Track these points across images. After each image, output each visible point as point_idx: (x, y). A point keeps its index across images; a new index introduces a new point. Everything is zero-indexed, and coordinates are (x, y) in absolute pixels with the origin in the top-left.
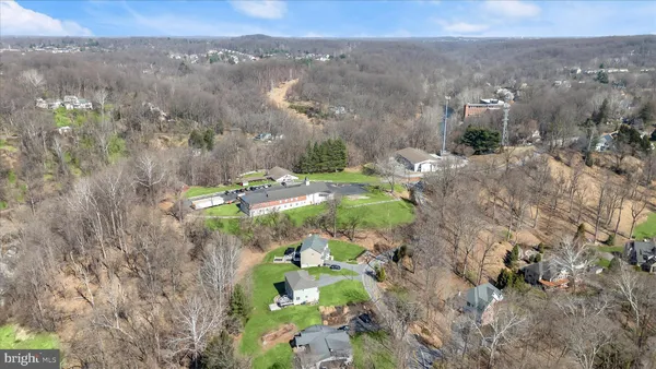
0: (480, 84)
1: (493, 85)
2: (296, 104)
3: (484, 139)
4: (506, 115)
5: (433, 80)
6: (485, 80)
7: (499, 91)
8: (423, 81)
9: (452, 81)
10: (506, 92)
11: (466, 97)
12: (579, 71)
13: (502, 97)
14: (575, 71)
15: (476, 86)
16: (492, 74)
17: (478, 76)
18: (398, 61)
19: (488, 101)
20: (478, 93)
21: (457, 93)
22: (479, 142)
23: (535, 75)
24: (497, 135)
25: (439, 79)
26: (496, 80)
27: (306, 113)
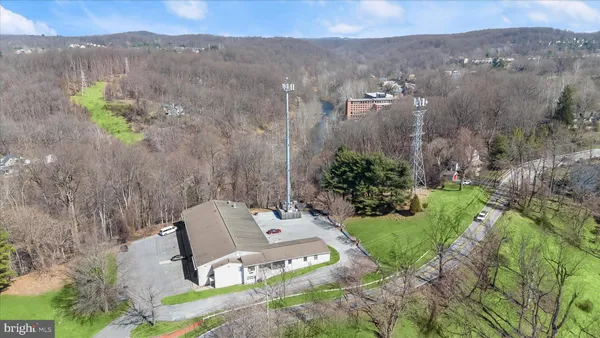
0: (364, 76)
1: (378, 75)
2: (115, 103)
3: (372, 181)
4: (419, 123)
5: (314, 73)
6: (369, 71)
7: (386, 83)
8: (302, 74)
9: (334, 73)
10: (394, 84)
11: (348, 92)
12: (466, 61)
13: (389, 90)
14: (461, 61)
15: (360, 78)
16: (375, 66)
17: (362, 67)
18: (277, 53)
19: (374, 95)
20: (362, 85)
21: (339, 86)
22: (362, 187)
23: (422, 65)
24: (402, 172)
25: (321, 73)
26: (381, 72)
27: (124, 115)
